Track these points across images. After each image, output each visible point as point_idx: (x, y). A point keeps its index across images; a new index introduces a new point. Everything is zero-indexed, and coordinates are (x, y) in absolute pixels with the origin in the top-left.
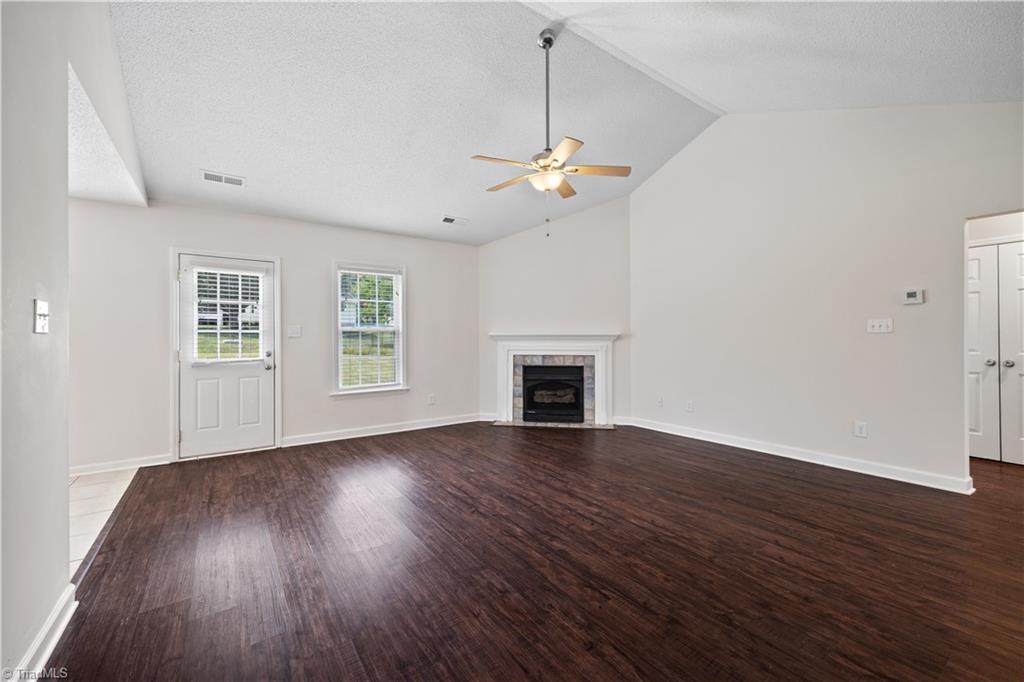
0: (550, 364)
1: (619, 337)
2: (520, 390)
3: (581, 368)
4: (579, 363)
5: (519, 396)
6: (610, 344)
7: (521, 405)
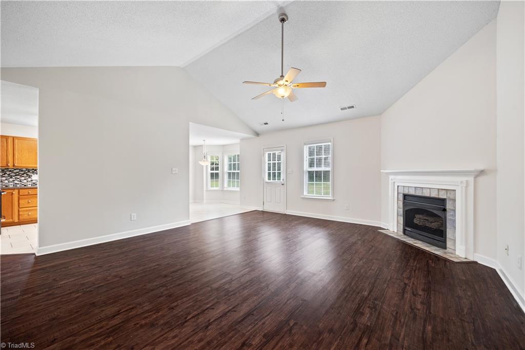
0: (420, 194)
1: (482, 172)
2: (401, 211)
3: (444, 201)
4: (442, 195)
5: (401, 216)
6: (471, 179)
7: (402, 222)
